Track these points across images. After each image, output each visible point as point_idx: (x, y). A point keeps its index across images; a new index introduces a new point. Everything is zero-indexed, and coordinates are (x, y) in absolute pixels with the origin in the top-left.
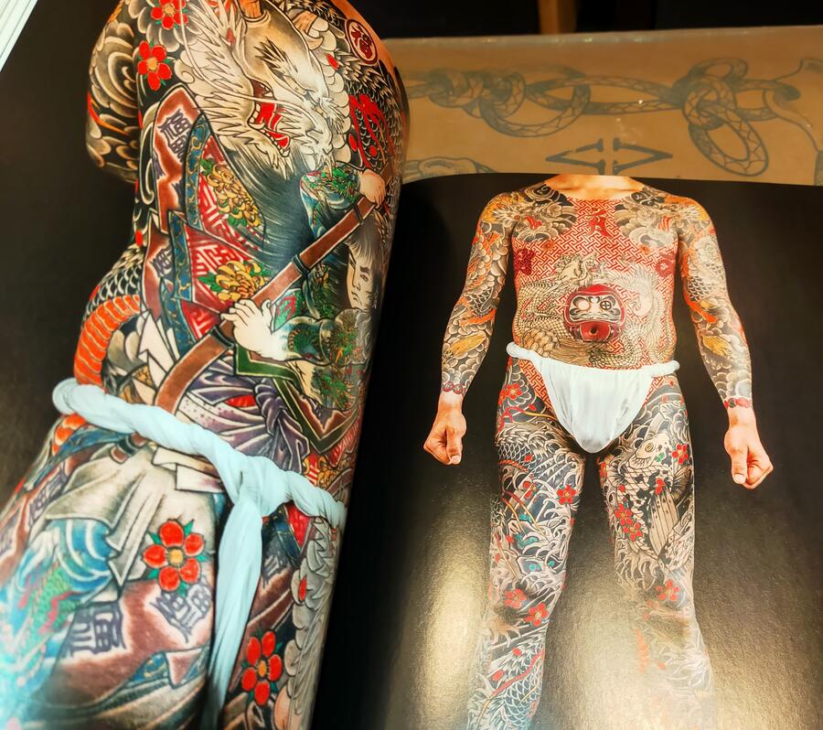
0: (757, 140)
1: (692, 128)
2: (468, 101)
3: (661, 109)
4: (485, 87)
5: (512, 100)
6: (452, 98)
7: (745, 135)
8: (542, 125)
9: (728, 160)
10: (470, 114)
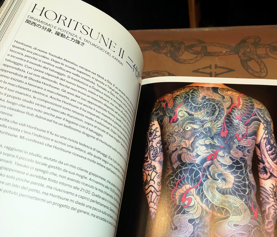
0: (264, 65)
1: (242, 61)
2: (166, 51)
3: (231, 54)
4: (171, 47)
5: (181, 51)
6: (161, 50)
7: (259, 63)
8: (191, 60)
9: (254, 72)
10: (167, 56)
